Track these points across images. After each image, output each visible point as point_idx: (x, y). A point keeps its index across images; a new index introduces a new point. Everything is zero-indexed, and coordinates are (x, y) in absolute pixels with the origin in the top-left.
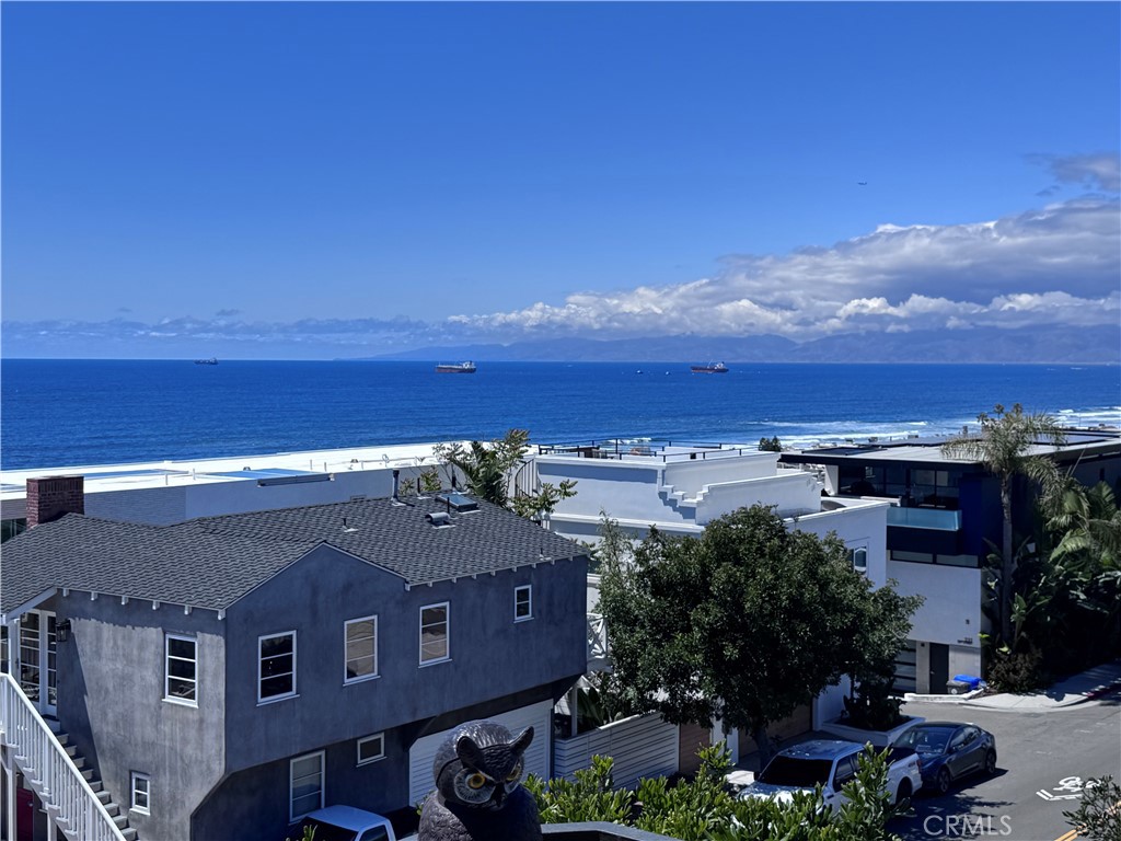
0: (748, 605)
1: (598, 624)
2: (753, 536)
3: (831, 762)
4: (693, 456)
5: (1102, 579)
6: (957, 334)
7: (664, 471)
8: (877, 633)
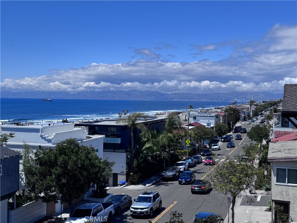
0: (69, 167)
1: (23, 175)
2: (70, 147)
3: (91, 209)
4: (49, 125)
5: (154, 154)
6: (113, 92)
7: (42, 129)
8: (104, 173)
